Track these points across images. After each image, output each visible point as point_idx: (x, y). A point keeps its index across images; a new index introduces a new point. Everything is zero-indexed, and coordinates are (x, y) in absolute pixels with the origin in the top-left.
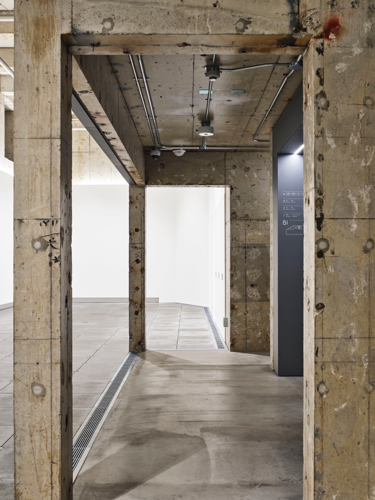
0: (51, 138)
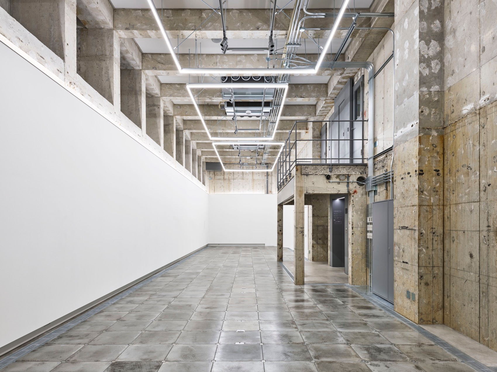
0: (302, 212)
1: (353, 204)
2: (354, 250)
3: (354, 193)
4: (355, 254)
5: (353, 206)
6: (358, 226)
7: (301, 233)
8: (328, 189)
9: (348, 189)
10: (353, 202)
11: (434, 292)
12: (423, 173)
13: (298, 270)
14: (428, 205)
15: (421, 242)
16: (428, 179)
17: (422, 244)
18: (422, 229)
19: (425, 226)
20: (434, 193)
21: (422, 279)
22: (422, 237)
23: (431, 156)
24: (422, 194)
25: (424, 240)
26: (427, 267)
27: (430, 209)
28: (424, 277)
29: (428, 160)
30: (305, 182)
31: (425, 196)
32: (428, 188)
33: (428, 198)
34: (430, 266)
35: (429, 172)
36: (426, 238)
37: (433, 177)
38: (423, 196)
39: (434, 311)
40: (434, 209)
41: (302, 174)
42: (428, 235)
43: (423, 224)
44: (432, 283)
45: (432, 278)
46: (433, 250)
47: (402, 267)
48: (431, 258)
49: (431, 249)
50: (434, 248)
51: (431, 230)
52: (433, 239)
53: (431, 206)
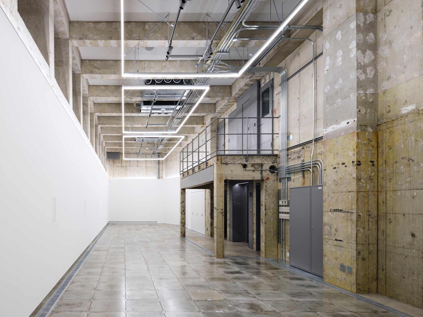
0: (223, 196)
1: (266, 189)
2: (267, 229)
3: (267, 180)
4: (268, 232)
5: (266, 190)
6: (271, 208)
7: (221, 214)
8: (245, 176)
9: (262, 176)
10: (266, 187)
11: (369, 266)
12: (361, 164)
13: (219, 245)
14: (365, 192)
15: (359, 223)
16: (365, 169)
17: (359, 225)
18: (360, 212)
19: (362, 209)
20: (370, 181)
21: (359, 255)
22: (359, 219)
23: (367, 149)
24: (360, 182)
25: (361, 221)
26: (364, 244)
27: (367, 195)
28: (361, 253)
29: (364, 152)
30: (225, 170)
31: (362, 183)
32: (365, 176)
33: (365, 185)
34: (366, 243)
35: (365, 163)
36: (363, 220)
37: (369, 167)
38: (360, 184)
39: (369, 282)
40: (369, 195)
41: (222, 164)
42: (364, 217)
43: (361, 207)
44: (368, 258)
45: (368, 254)
46: (369, 230)
47: (334, 244)
48: (367, 236)
49: (368, 229)
50: (370, 228)
51: (368, 213)
52: (369, 220)
53: (367, 192)
